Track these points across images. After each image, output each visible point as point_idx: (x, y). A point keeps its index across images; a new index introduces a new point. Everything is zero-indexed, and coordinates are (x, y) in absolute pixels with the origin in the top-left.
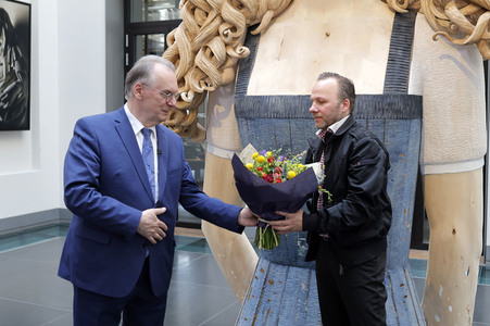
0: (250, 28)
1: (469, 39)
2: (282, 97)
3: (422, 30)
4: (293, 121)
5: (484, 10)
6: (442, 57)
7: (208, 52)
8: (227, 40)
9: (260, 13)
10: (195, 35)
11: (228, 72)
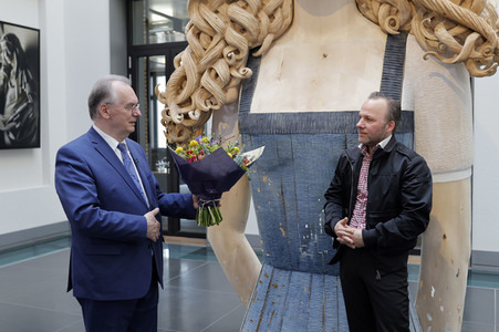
0: (252, 51)
1: (457, 58)
2: (283, 114)
3: (413, 50)
4: (294, 137)
5: (471, 31)
6: (432, 75)
7: (213, 73)
8: (231, 62)
9: (261, 36)
10: (201, 57)
11: (231, 92)
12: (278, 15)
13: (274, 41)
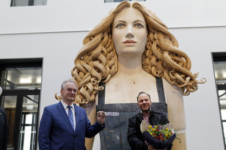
0: (102, 80)
1: (184, 85)
2: (121, 104)
4: (127, 113)
6: (173, 92)
7: (86, 88)
11: (93, 96)
12: (113, 68)
13: (111, 77)
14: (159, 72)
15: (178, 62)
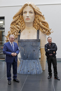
0: (20, 31)
5: (47, 30)
6: (42, 35)
7: (14, 34)
8: (17, 33)
10: (12, 32)
11: (17, 36)
12: (23, 27)
14: (39, 28)
15: (45, 25)
